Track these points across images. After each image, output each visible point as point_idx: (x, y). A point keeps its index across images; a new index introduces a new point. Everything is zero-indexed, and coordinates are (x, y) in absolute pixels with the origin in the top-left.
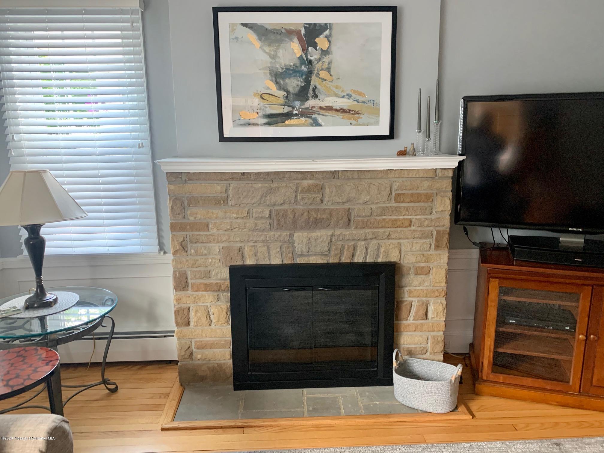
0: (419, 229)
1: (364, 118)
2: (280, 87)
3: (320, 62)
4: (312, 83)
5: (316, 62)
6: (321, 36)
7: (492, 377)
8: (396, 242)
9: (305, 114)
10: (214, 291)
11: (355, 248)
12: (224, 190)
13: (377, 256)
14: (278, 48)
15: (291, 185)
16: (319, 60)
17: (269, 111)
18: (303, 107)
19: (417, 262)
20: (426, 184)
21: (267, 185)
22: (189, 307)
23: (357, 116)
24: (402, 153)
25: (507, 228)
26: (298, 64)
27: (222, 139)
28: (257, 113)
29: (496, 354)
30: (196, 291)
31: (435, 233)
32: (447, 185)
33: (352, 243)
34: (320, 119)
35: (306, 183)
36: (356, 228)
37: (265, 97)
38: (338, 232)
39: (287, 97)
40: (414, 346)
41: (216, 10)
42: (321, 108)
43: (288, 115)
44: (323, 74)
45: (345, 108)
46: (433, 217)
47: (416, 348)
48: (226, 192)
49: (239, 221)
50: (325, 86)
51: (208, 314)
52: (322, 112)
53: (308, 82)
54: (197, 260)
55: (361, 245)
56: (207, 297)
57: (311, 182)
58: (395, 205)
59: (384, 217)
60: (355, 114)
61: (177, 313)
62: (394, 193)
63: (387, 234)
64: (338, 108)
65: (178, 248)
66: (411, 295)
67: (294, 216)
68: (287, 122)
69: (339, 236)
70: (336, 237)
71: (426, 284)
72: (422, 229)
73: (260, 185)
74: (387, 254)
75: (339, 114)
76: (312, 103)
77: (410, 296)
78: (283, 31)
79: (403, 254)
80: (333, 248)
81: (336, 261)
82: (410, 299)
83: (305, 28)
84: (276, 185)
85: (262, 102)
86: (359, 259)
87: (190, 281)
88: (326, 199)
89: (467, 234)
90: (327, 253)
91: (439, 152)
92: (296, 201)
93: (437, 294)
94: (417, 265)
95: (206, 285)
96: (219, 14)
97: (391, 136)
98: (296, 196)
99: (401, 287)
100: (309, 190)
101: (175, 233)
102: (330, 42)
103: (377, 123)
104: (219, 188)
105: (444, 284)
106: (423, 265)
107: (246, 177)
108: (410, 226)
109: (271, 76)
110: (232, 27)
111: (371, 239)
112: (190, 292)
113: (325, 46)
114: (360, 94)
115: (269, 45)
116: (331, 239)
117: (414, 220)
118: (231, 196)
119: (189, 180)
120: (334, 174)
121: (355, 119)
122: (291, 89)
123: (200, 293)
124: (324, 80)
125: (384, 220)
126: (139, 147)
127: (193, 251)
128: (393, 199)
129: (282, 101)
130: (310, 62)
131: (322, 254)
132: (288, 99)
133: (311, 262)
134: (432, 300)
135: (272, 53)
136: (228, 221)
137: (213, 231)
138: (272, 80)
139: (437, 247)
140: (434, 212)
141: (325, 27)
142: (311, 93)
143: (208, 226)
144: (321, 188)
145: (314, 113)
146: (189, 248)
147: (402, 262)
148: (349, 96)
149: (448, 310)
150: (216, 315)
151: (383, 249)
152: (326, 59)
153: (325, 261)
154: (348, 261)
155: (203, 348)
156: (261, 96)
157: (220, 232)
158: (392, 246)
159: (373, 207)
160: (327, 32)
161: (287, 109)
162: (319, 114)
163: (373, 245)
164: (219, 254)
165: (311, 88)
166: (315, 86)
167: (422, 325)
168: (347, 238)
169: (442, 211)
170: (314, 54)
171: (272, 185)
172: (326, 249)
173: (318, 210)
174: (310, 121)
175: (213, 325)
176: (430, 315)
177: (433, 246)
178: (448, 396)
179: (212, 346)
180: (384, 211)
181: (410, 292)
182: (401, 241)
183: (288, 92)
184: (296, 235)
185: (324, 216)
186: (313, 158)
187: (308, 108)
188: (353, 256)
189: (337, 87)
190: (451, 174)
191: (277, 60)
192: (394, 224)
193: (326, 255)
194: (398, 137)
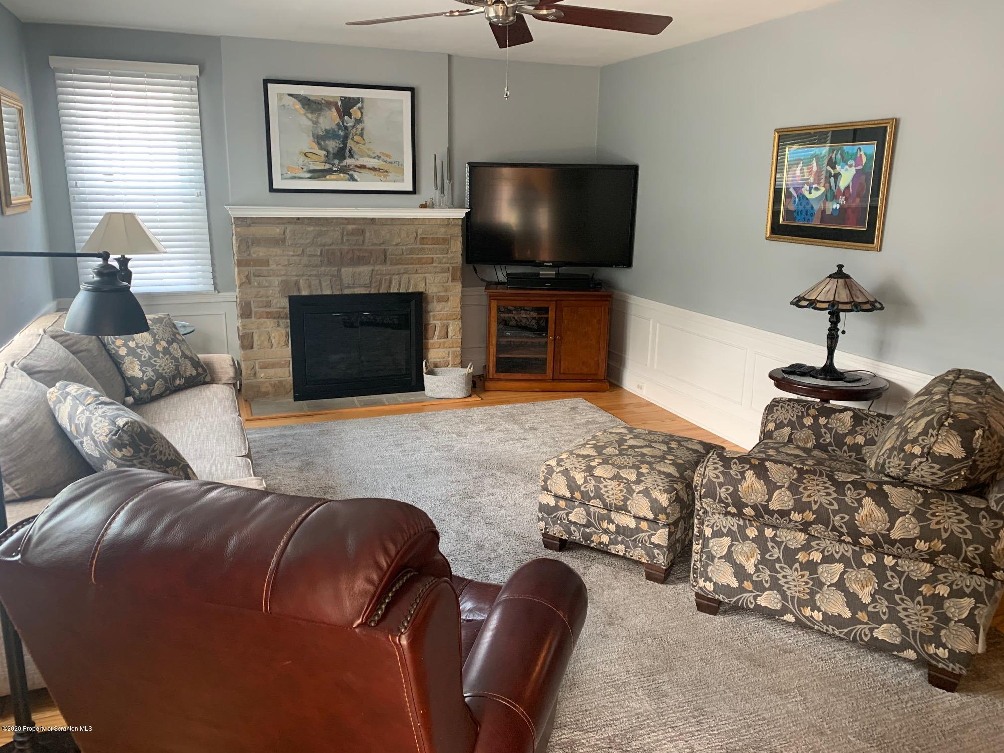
0: (439, 266)
1: (392, 176)
2: (321, 148)
3: (354, 129)
4: (348, 145)
5: (351, 129)
6: (354, 108)
7: (496, 376)
8: (423, 276)
9: (343, 170)
10: (274, 318)
11: (391, 281)
12: (282, 232)
13: (408, 288)
14: (319, 115)
15: (338, 228)
16: (353, 127)
17: (312, 167)
18: (341, 164)
19: (439, 292)
20: (443, 230)
21: (318, 228)
22: (253, 333)
23: (386, 174)
24: (424, 206)
25: (503, 267)
26: (336, 130)
27: (272, 190)
28: (302, 169)
29: (498, 361)
30: (259, 318)
31: (451, 269)
32: (458, 231)
33: (388, 277)
34: (356, 176)
35: (350, 227)
36: (391, 265)
37: (309, 155)
38: (377, 268)
39: (327, 156)
40: (438, 360)
41: (266, 82)
42: (356, 166)
43: (330, 171)
44: (357, 138)
45: (376, 167)
46: (450, 256)
47: (440, 361)
48: (284, 232)
49: (294, 258)
50: (359, 148)
51: (270, 338)
52: (357, 169)
53: (345, 145)
54: (260, 291)
55: (396, 278)
56: (269, 323)
57: (354, 226)
58: (421, 246)
59: (412, 256)
60: (384, 172)
61: (242, 338)
62: (419, 237)
63: (415, 269)
64: (370, 167)
65: (244, 281)
66: (436, 318)
67: (341, 254)
68: (328, 177)
69: (378, 271)
70: (375, 273)
71: (446, 310)
72: (442, 265)
73: (312, 228)
74: (416, 286)
75: (372, 172)
76: (348, 162)
77: (434, 320)
78: (323, 101)
79: (428, 285)
80: (374, 281)
81: (376, 292)
82: (435, 322)
83: (341, 100)
84: (325, 229)
85: (306, 160)
86: (394, 290)
87: (254, 310)
88: (366, 241)
89: (476, 273)
90: (369, 285)
91: (452, 205)
92: (342, 242)
93: (454, 317)
94: (439, 294)
95: (267, 313)
96: (269, 85)
97: (414, 192)
98: (342, 238)
99: (428, 312)
100: (352, 233)
101: (240, 268)
102: (362, 113)
103: (403, 181)
104: (278, 230)
105: (459, 309)
106: (443, 294)
107: (300, 221)
108: (432, 263)
109: (314, 138)
110: (280, 96)
111: (403, 274)
112: (253, 319)
113: (359, 115)
114: (388, 156)
115: (312, 113)
116: (372, 274)
117: (435, 259)
118: (288, 237)
119: (253, 223)
120: (372, 220)
121: (385, 177)
122: (330, 150)
123: (262, 320)
124: (358, 143)
125: (413, 258)
126: (198, 196)
127: (256, 284)
128: (418, 241)
129: (323, 159)
130: (346, 128)
131: (365, 286)
132: (328, 159)
133: (356, 293)
134: (451, 322)
135: (314, 119)
136: (286, 258)
137: (273, 267)
138: (314, 142)
139: (453, 280)
140: (450, 252)
141: (358, 100)
142: (347, 153)
143: (269, 262)
144: (363, 232)
145: (351, 170)
146: (253, 281)
147: (427, 292)
148: (379, 158)
149: (463, 329)
150: (277, 338)
151: (413, 282)
152: (359, 127)
153: (367, 292)
154: (386, 292)
155: (266, 368)
156: (305, 154)
157: (280, 267)
158: (419, 279)
159: (404, 247)
160: (359, 105)
161: (327, 166)
162: (355, 171)
163: (405, 278)
164: (279, 287)
165: (347, 150)
166: (351, 148)
167: (444, 343)
168: (384, 273)
169: (455, 251)
170: (349, 122)
171: (322, 229)
172: (368, 282)
173: (359, 250)
174: (347, 176)
175: (274, 347)
176: (450, 334)
177: (450, 279)
178: (463, 385)
179: (273, 365)
180: (412, 251)
181: (434, 316)
182: (426, 275)
183: (328, 152)
184: (343, 270)
185: (366, 255)
186: (356, 206)
187: (345, 166)
188: (390, 287)
189: (368, 149)
190: (460, 223)
191: (319, 125)
192: (420, 262)
193: (368, 287)
194: (419, 193)
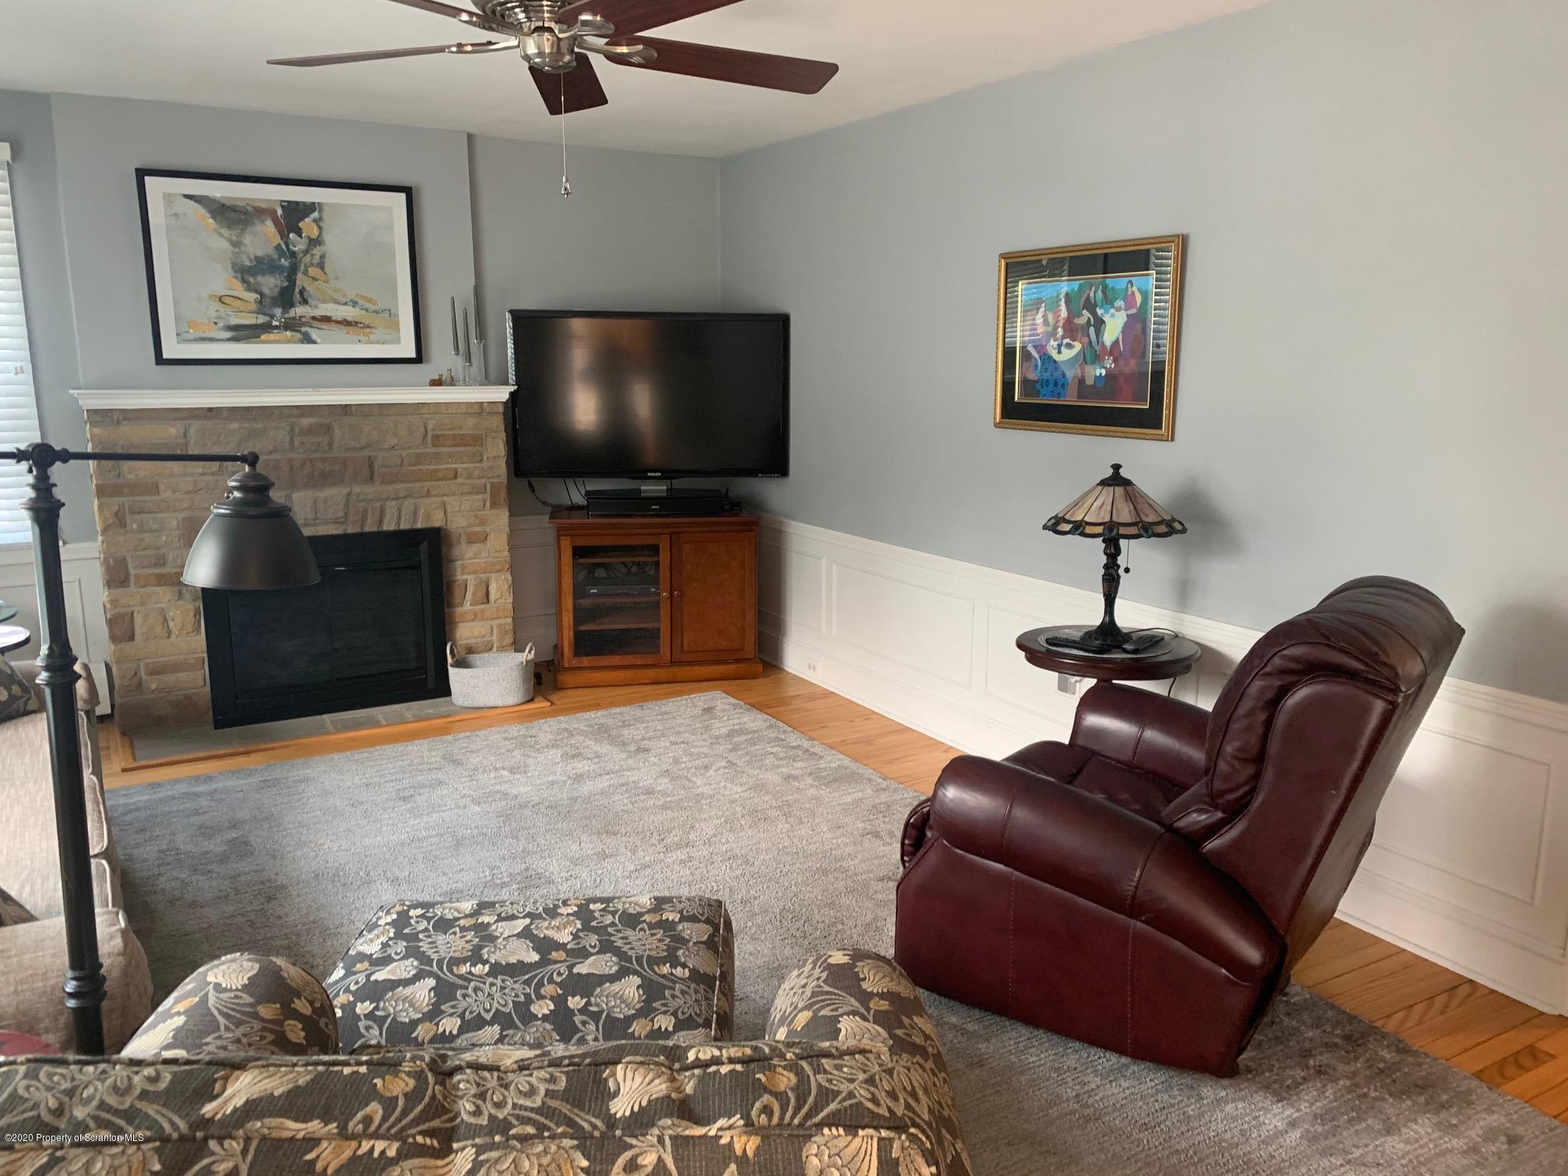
0: (468, 482)
1: (377, 334)
2: (250, 288)
3: (308, 256)
4: (298, 283)
5: (302, 255)
6: (306, 220)
7: (575, 662)
8: (438, 500)
9: (291, 325)
10: (171, 585)
11: (382, 512)
12: (182, 433)
13: (415, 521)
14: (243, 230)
15: (283, 425)
16: (306, 252)
17: (235, 321)
18: (286, 316)
19: (469, 526)
20: (471, 422)
21: (246, 425)
22: (132, 613)
23: (368, 330)
24: (437, 383)
25: (579, 481)
26: (276, 256)
27: (160, 360)
28: (216, 324)
29: (578, 636)
30: (144, 586)
31: (488, 486)
32: (498, 423)
33: (378, 504)
34: (314, 334)
35: (306, 422)
36: (382, 483)
37: (226, 300)
38: (357, 489)
39: (261, 302)
40: (474, 641)
41: (141, 174)
42: (314, 318)
43: (267, 328)
44: (313, 271)
45: (349, 319)
46: (484, 465)
47: (477, 643)
48: (185, 436)
49: (207, 478)
50: (317, 288)
51: (165, 620)
52: (316, 324)
53: (292, 282)
54: (143, 539)
55: (391, 506)
56: (161, 594)
57: (312, 420)
58: (433, 450)
59: (419, 467)
60: (364, 327)
61: (111, 623)
62: (430, 435)
63: (426, 489)
64: (339, 319)
65: (111, 521)
66: (466, 571)
67: (291, 468)
68: (263, 337)
69: (358, 495)
70: (355, 497)
71: (483, 555)
72: (472, 481)
73: (236, 425)
74: (428, 516)
75: (342, 327)
76: (299, 311)
77: (463, 573)
78: (250, 209)
79: (449, 515)
80: (352, 511)
81: (357, 530)
82: (465, 577)
83: (282, 207)
84: (261, 425)
85: (222, 308)
86: (389, 526)
87: (132, 572)
88: (336, 445)
89: (533, 491)
90: (342, 520)
91: (487, 380)
92: (292, 448)
93: (498, 567)
94: (469, 530)
95: (159, 576)
96: (147, 179)
97: (419, 359)
98: (292, 440)
99: (451, 561)
100: (310, 431)
101: (104, 500)
102: (320, 228)
103: (398, 341)
104: (173, 431)
105: (506, 553)
106: (477, 529)
107: (214, 413)
108: (456, 478)
109: (235, 272)
110: (169, 198)
111: (405, 497)
112: (133, 589)
113: (315, 233)
114: (370, 300)
115: (229, 228)
116: (347, 500)
117: (459, 471)
118: (192, 442)
119: (125, 419)
120: (346, 409)
121: (365, 335)
122: (266, 291)
123: (150, 589)
124: (315, 279)
125: (420, 470)
126: (17, 373)
127: (135, 526)
128: (430, 442)
129: (254, 307)
130: (293, 254)
131: (336, 522)
132: (262, 306)
133: (321, 533)
134: (494, 575)
135: (234, 238)
136: (190, 479)
137: (166, 494)
138: (236, 278)
139: (494, 505)
140: (485, 459)
141: (311, 208)
142: (297, 297)
143: (157, 487)
144: (328, 429)
145: (304, 324)
146: (128, 523)
147: (449, 527)
148: (355, 304)
149: (516, 588)
150: (178, 620)
151: (422, 511)
152: (317, 252)
153: (341, 532)
154: (375, 529)
155: (159, 673)
156: (220, 299)
157: (178, 495)
158: (433, 506)
159: (404, 453)
160: (316, 214)
161: (262, 319)
162: (312, 327)
163: (408, 505)
164: (178, 529)
165: (297, 290)
166: (303, 288)
167: (483, 611)
168: (370, 497)
169: (495, 457)
170: (299, 245)
171: (255, 425)
172: (341, 514)
173: (324, 460)
174: (298, 336)
175: (173, 637)
176: (492, 597)
177: (488, 504)
178: (520, 681)
179: (173, 668)
180: (419, 459)
181: (464, 567)
182: (445, 498)
183: (262, 295)
184: (295, 496)
185: (336, 468)
186: (316, 386)
187: (294, 318)
188: (381, 522)
189: (335, 290)
190: (501, 410)
191: (243, 249)
192: (434, 476)
193: (343, 522)
194: (428, 361)
